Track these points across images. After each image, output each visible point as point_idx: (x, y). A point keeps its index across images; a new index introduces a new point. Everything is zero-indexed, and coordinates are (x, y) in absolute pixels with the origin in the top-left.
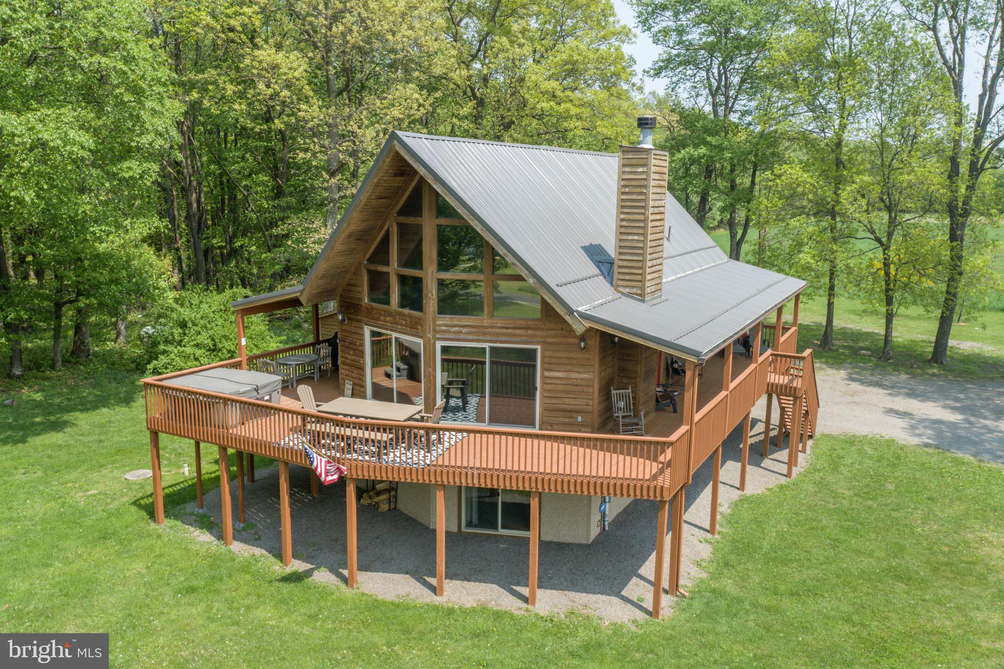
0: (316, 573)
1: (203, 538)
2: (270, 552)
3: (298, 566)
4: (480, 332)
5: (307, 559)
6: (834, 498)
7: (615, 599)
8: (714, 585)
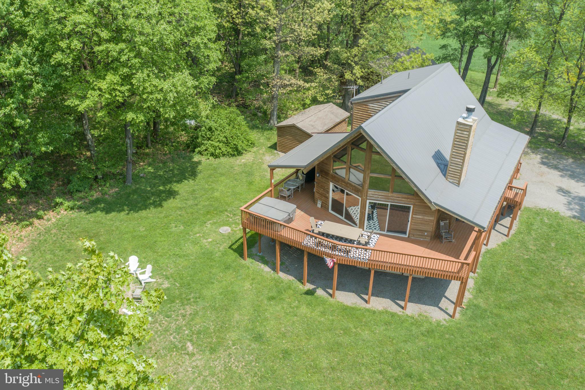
0: (317, 290)
1: (266, 269)
2: (296, 278)
3: (309, 286)
4: (387, 198)
5: (312, 283)
6: (527, 251)
7: (436, 308)
8: (475, 302)
